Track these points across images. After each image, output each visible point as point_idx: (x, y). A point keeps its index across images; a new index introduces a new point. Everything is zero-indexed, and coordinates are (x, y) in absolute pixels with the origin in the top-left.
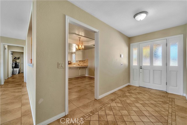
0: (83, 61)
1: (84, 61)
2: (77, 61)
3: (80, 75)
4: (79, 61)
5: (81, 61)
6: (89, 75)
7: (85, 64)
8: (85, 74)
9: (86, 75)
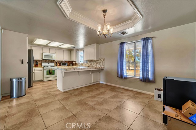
0: (94, 61)
1: (98, 60)
2: (86, 61)
3: (93, 83)
4: (89, 61)
5: (92, 61)
6: (107, 81)
7: (99, 66)
8: (100, 80)
9: (101, 82)
